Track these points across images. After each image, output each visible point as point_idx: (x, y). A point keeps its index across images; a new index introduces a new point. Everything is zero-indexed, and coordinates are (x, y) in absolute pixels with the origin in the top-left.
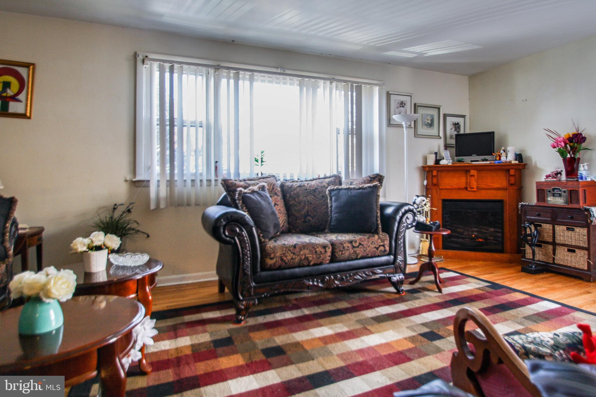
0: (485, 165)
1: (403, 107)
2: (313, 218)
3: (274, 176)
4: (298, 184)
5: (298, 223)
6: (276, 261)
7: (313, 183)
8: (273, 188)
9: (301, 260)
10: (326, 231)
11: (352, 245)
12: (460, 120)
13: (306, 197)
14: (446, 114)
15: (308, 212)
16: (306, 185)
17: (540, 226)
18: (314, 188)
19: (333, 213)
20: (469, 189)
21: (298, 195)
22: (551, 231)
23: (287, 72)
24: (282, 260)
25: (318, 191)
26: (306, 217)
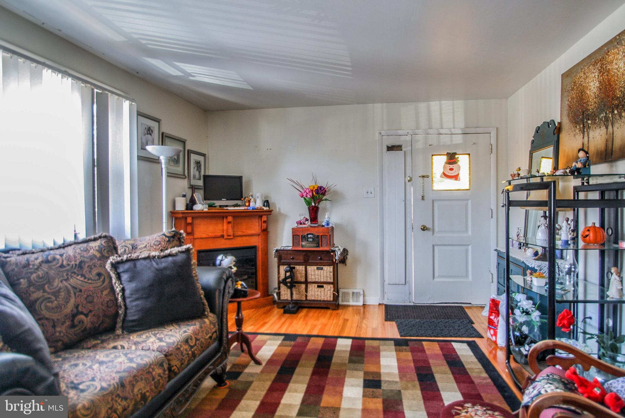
0: (240, 212)
1: (150, 134)
2: (86, 315)
4: (41, 257)
5: (60, 332)
7: (70, 251)
10: (119, 332)
11: (190, 346)
13: (67, 280)
14: (191, 150)
15: (77, 307)
16: (58, 257)
17: (294, 268)
18: (78, 262)
19: (128, 301)
20: (226, 237)
21: (48, 279)
22: (304, 272)
25: (87, 265)
26: (74, 316)
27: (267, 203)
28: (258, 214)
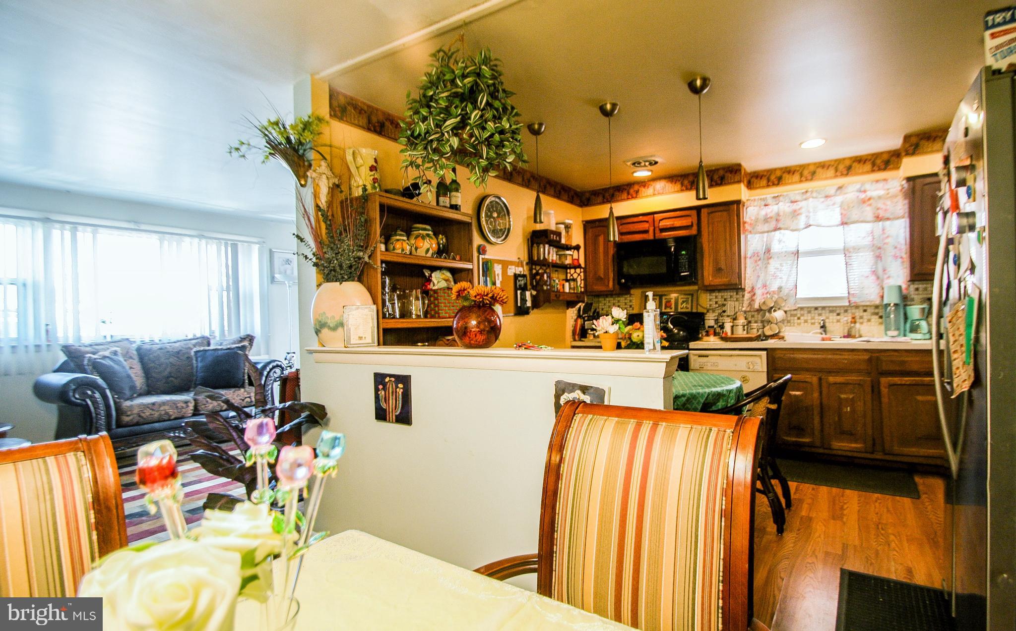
1: (289, 264)
2: (176, 378)
3: (127, 339)
4: (158, 346)
5: (159, 385)
6: (133, 418)
7: (177, 345)
8: (127, 352)
9: (160, 415)
13: (169, 359)
15: (170, 373)
18: (178, 350)
19: (199, 372)
21: (158, 357)
23: (143, 227)
24: (140, 416)
25: (182, 352)
26: (168, 377)
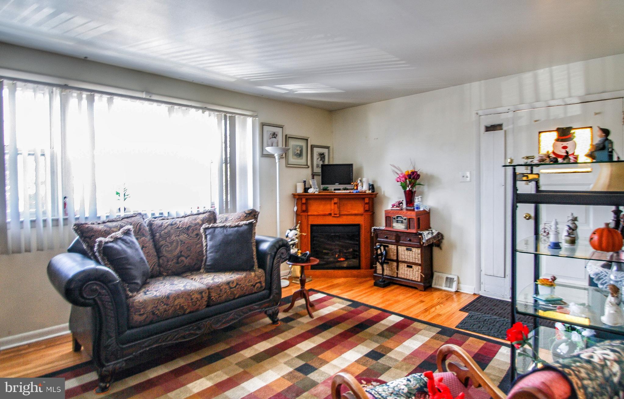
0: (345, 195)
1: (275, 137)
2: (186, 258)
3: (140, 214)
4: (169, 222)
5: (171, 265)
6: (147, 317)
7: (186, 219)
8: (140, 229)
9: (175, 310)
10: (202, 271)
11: (230, 287)
12: (325, 151)
13: (178, 236)
14: (314, 145)
15: (181, 252)
16: (178, 222)
17: (388, 246)
18: (187, 226)
19: (208, 252)
20: (333, 215)
21: (169, 234)
22: (395, 251)
23: (154, 97)
24: (153, 313)
25: (191, 229)
26: (179, 257)
27: (372, 187)
28: (361, 197)
